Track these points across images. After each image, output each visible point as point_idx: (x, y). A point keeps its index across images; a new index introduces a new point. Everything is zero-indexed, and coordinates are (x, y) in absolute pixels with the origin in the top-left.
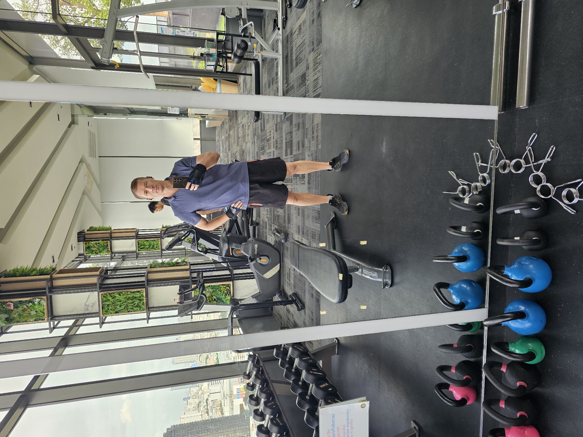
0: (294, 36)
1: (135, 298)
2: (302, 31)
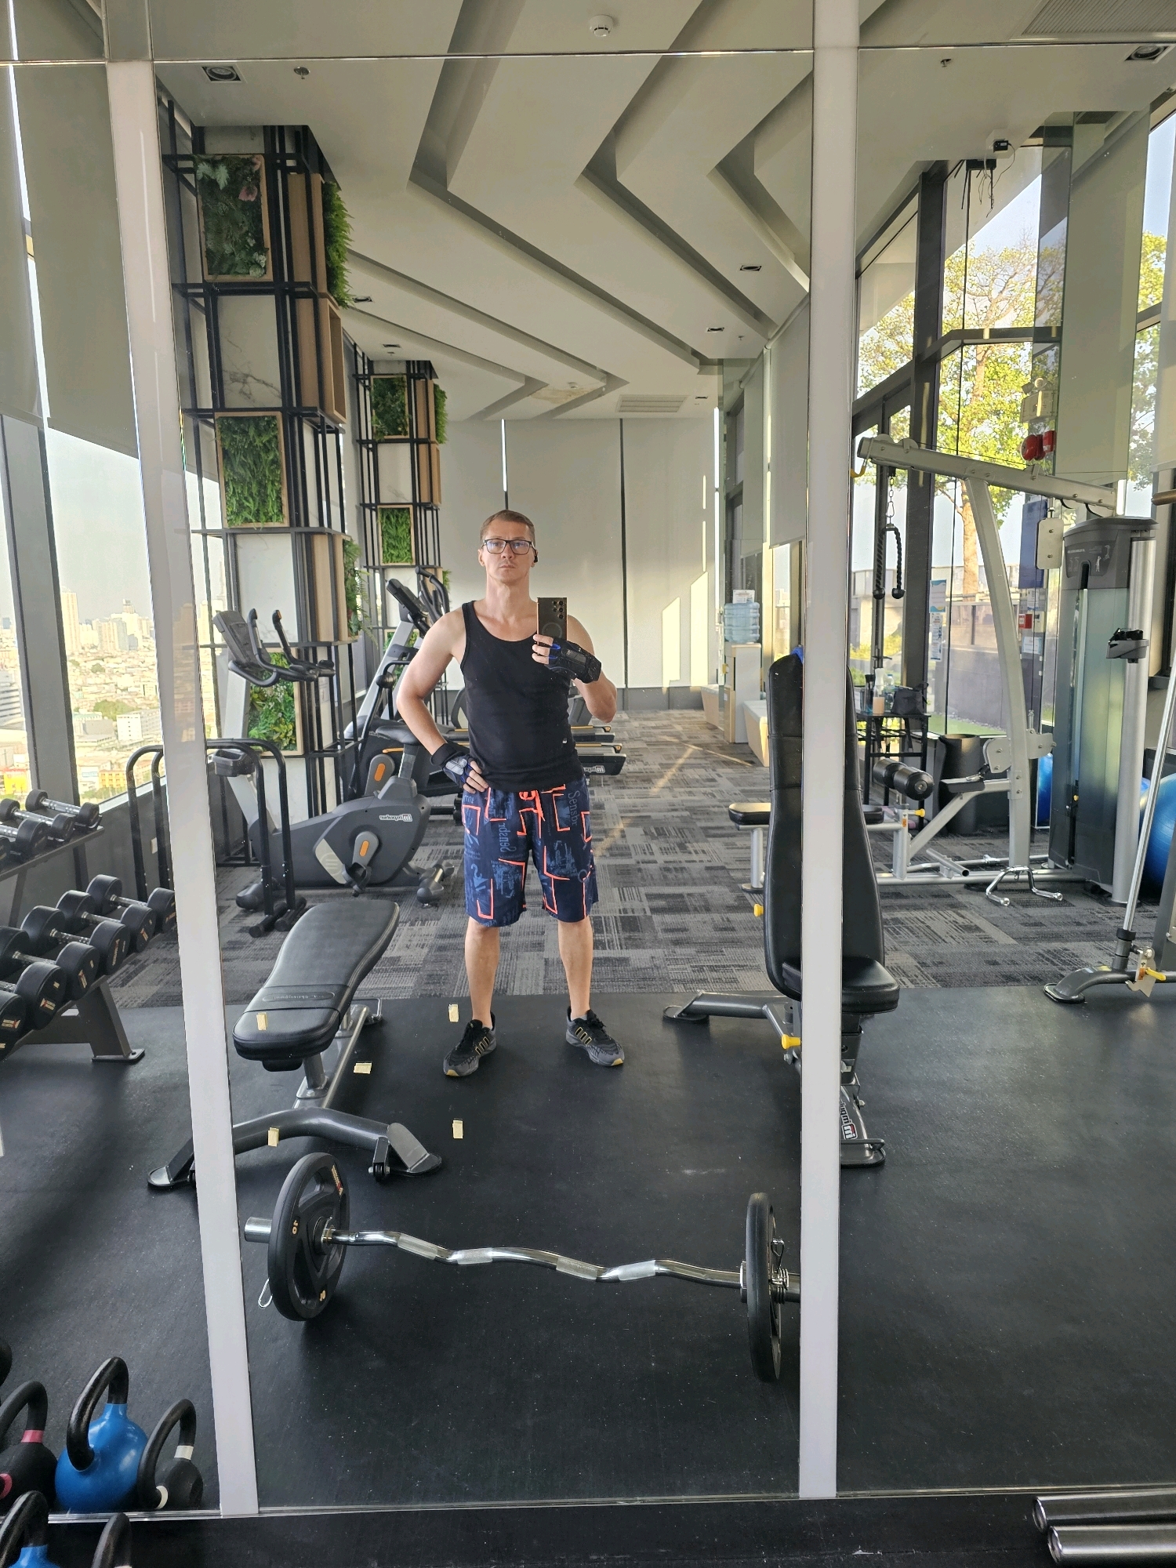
0: (950, 912)
1: (264, 502)
2: (966, 934)
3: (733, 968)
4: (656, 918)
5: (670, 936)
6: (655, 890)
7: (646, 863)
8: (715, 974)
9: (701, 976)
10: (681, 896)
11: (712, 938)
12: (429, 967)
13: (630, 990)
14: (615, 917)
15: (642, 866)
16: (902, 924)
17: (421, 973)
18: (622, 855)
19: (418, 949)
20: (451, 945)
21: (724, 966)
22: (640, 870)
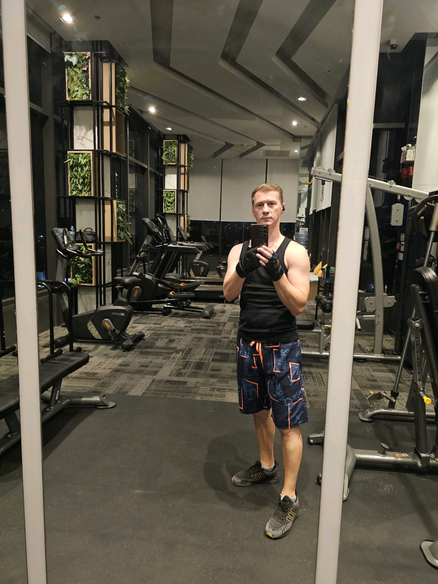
3: (227, 390)
4: (212, 364)
5: (212, 373)
6: (219, 351)
7: (225, 338)
8: (218, 393)
9: (211, 393)
10: (229, 354)
11: (228, 375)
12: (105, 379)
13: (177, 397)
14: (196, 362)
15: (223, 339)
16: (312, 374)
17: (101, 381)
18: (217, 334)
19: (107, 370)
20: (122, 369)
21: (224, 389)
22: (220, 341)
